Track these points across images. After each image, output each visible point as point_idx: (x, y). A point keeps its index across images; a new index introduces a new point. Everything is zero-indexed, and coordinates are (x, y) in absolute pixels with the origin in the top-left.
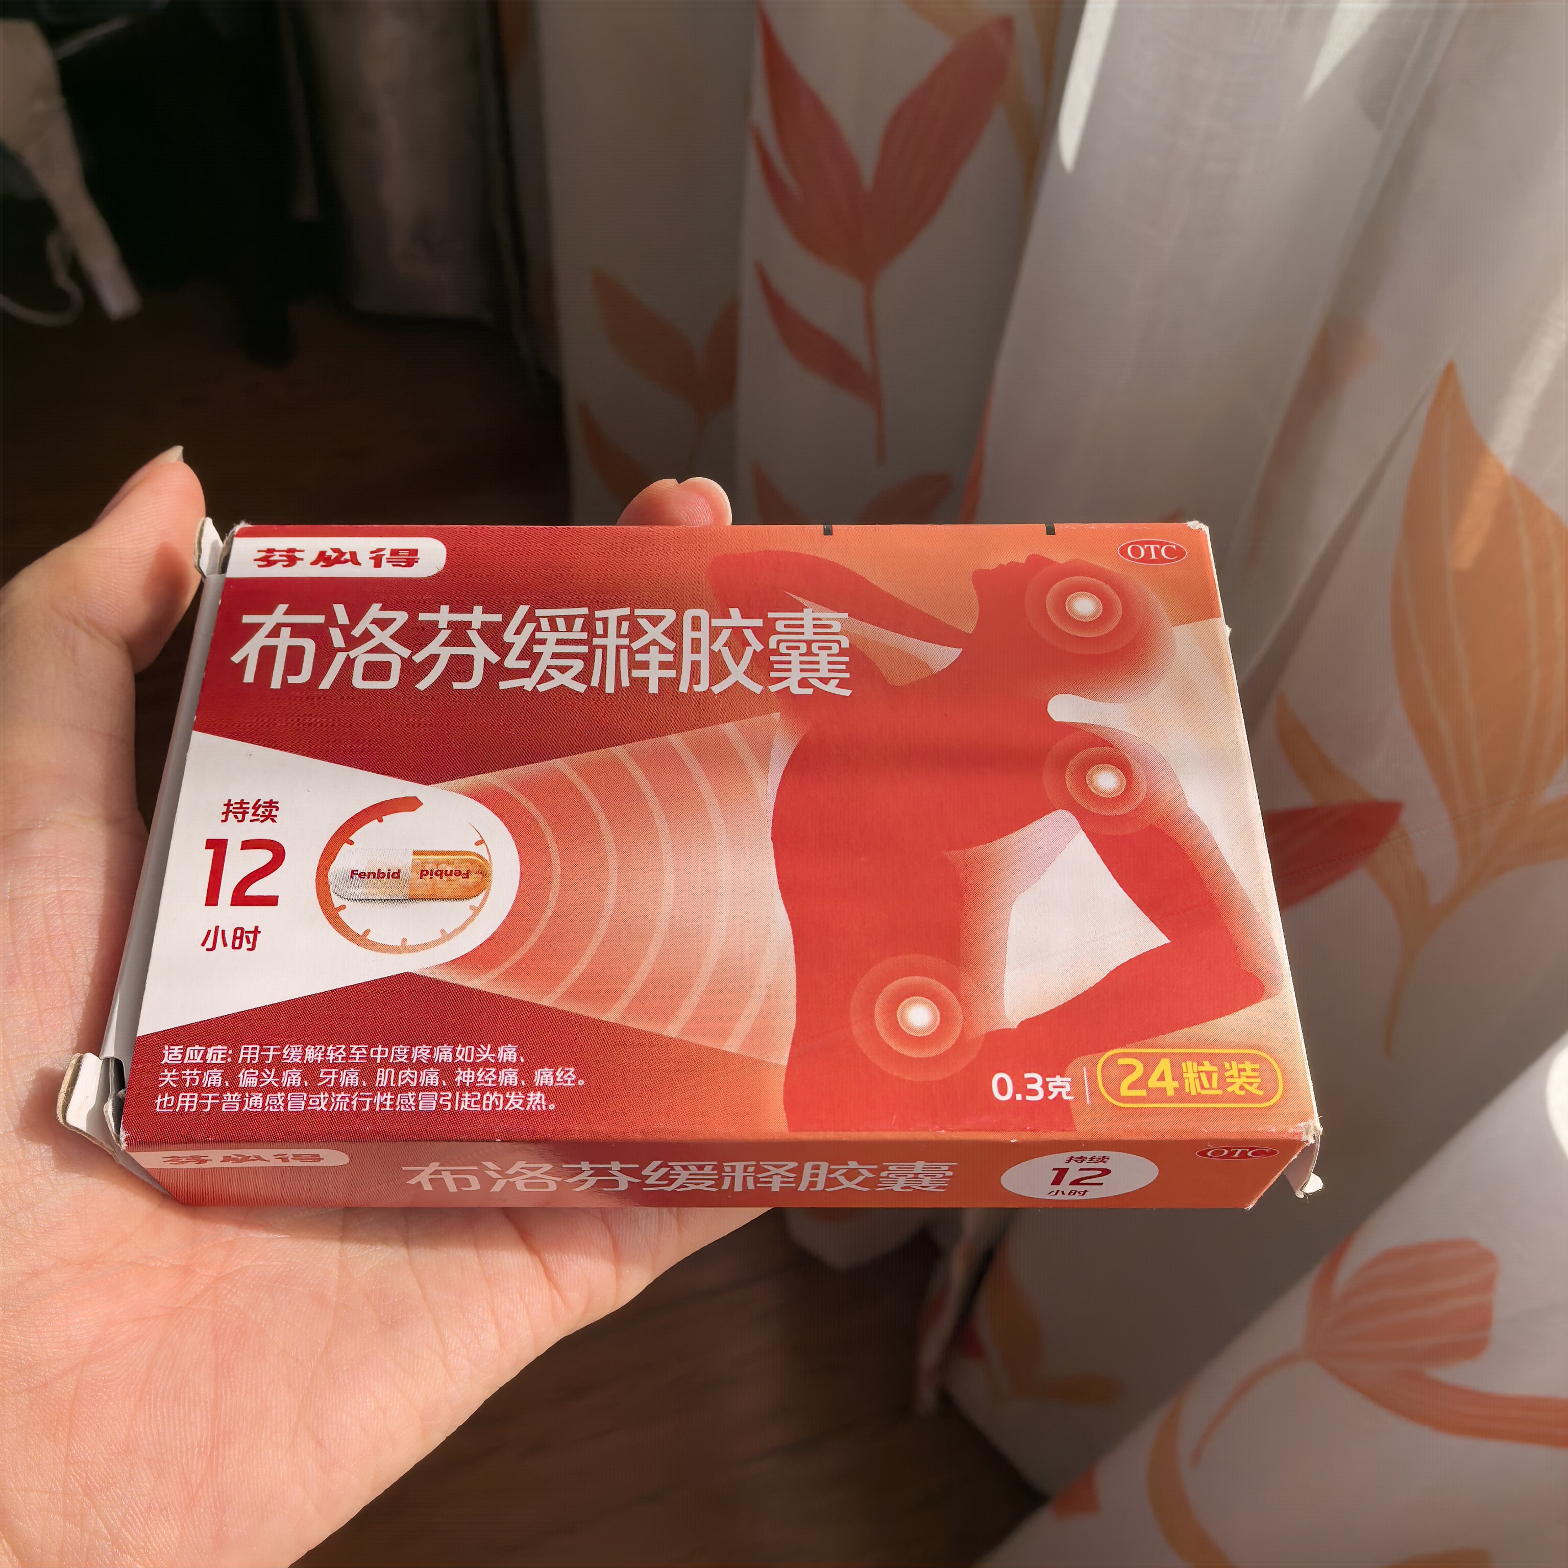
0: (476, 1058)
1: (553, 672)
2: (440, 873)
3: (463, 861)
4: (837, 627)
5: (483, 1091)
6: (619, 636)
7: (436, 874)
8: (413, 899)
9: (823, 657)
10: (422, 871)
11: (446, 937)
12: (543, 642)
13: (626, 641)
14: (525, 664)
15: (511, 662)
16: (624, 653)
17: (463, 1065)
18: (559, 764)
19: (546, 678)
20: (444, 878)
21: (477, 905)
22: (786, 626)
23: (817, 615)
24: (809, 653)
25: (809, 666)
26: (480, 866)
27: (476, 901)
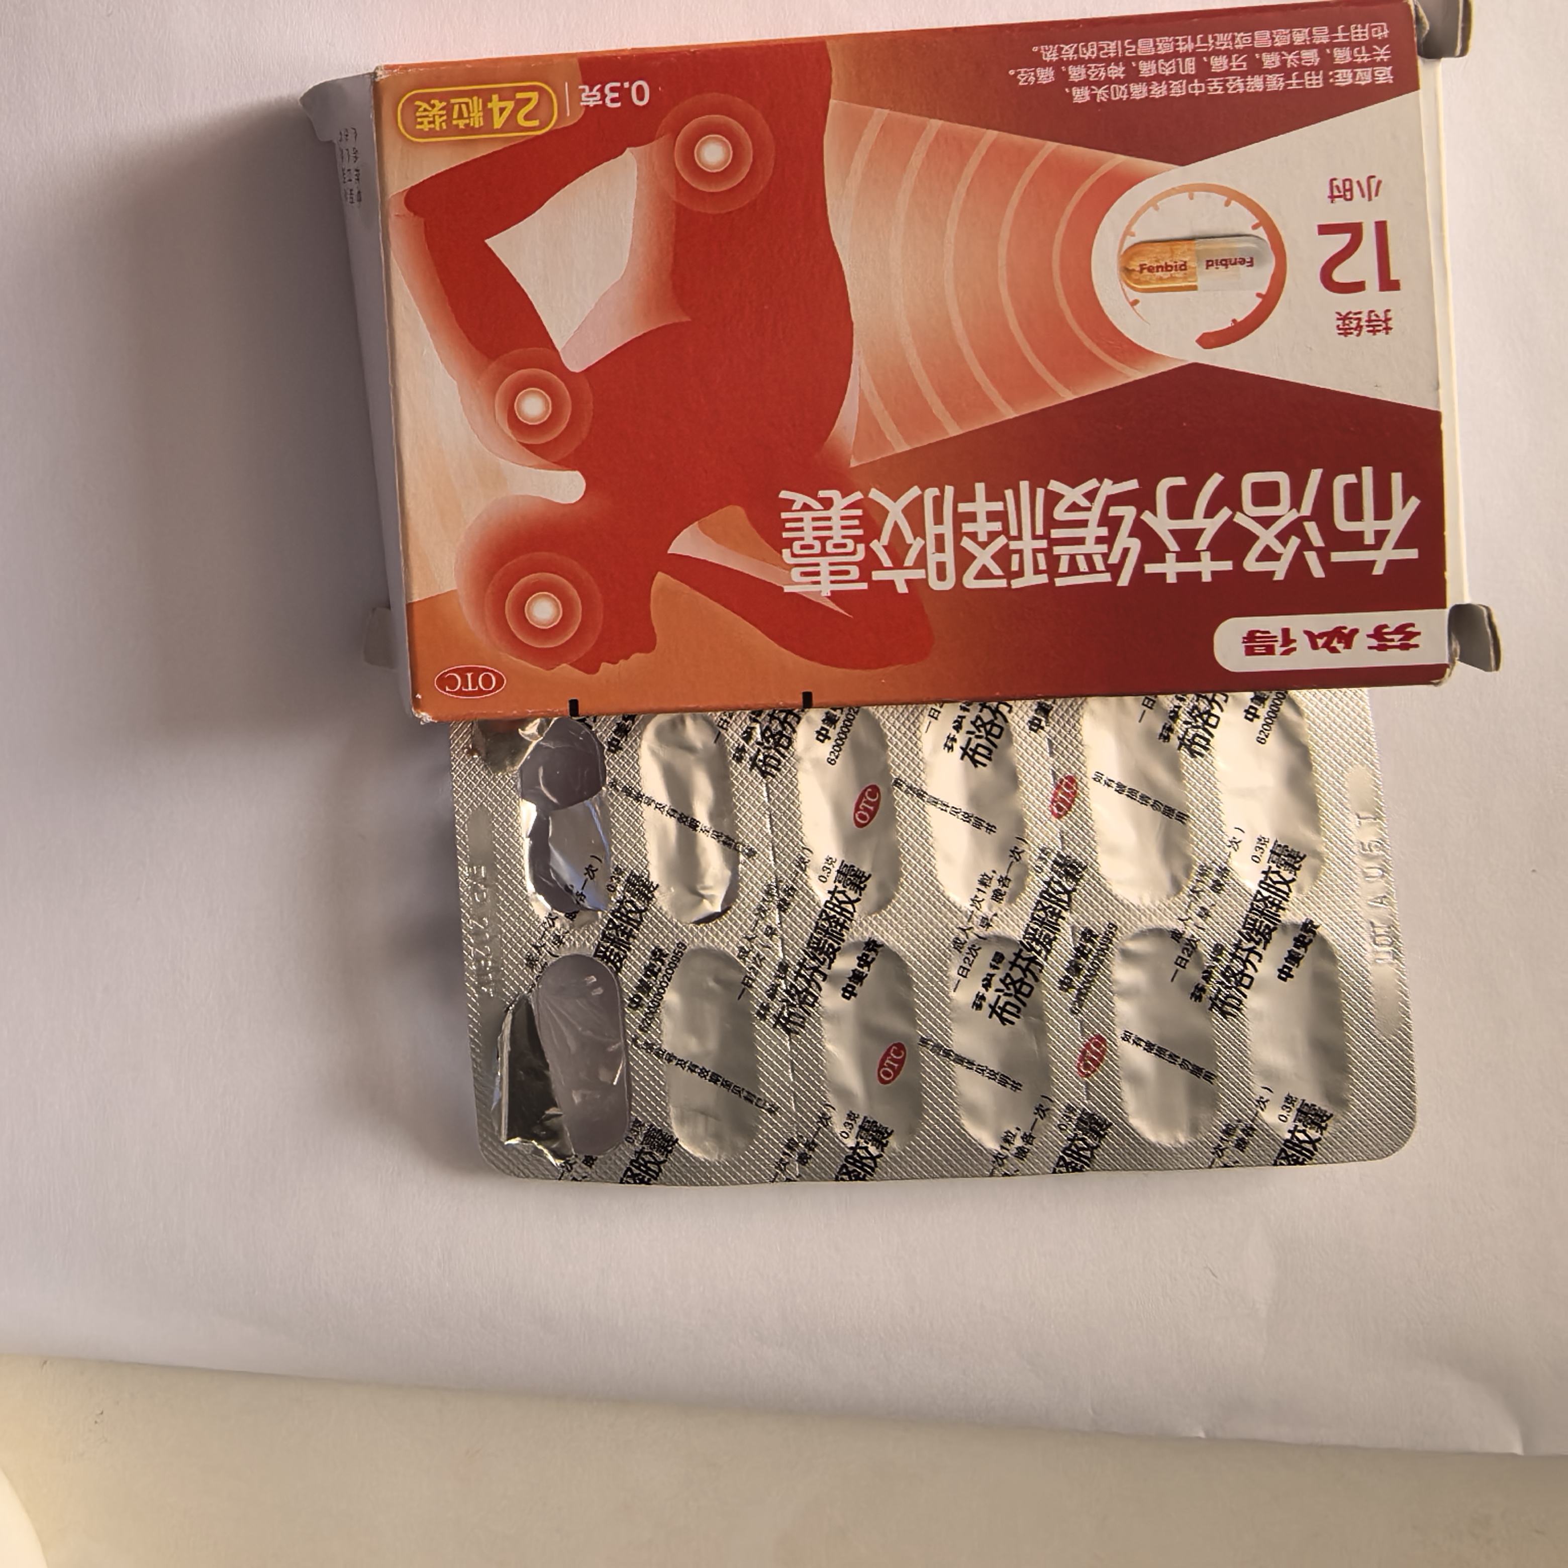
0: (1109, 88)
1: (1084, 503)
2: (1168, 268)
3: (1149, 283)
4: (795, 573)
5: (1098, 60)
6: (1020, 552)
7: (1171, 267)
8: (1192, 239)
9: (809, 536)
10: (1185, 269)
11: (1154, 203)
12: (1099, 540)
13: (1014, 545)
14: (1114, 511)
15: (1129, 514)
16: (1014, 532)
19: (1091, 496)
20: (1163, 264)
21: (1128, 237)
22: (847, 573)
23: (815, 588)
24: (823, 540)
25: (823, 525)
26: (1131, 279)
27: (1130, 241)
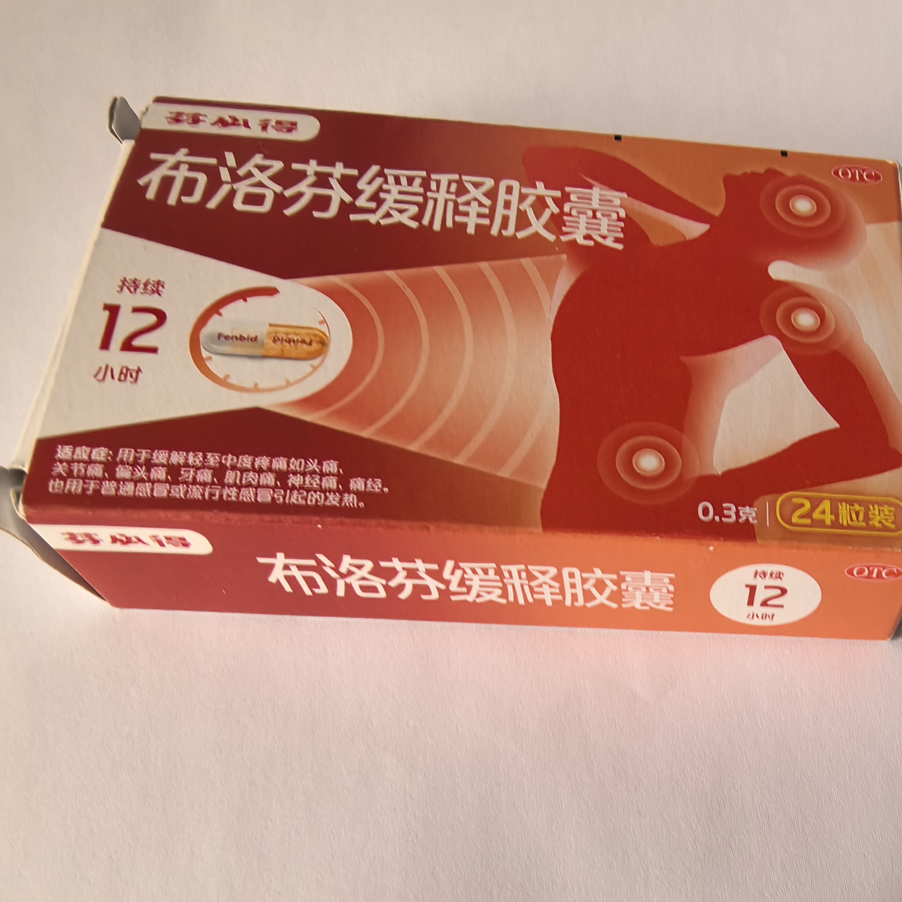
0: (305, 468)
1: (393, 213)
2: (289, 341)
3: (308, 334)
5: (308, 491)
6: (448, 192)
7: (286, 341)
8: (265, 357)
9: (604, 221)
10: (275, 339)
11: (289, 384)
12: (388, 192)
13: (453, 197)
14: (373, 205)
15: (362, 202)
16: (451, 205)
17: (295, 473)
18: (391, 274)
19: (388, 215)
20: (292, 344)
21: (316, 365)
22: (578, 198)
24: (594, 217)
25: (593, 226)
26: (321, 337)
27: (315, 362)
